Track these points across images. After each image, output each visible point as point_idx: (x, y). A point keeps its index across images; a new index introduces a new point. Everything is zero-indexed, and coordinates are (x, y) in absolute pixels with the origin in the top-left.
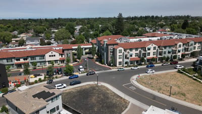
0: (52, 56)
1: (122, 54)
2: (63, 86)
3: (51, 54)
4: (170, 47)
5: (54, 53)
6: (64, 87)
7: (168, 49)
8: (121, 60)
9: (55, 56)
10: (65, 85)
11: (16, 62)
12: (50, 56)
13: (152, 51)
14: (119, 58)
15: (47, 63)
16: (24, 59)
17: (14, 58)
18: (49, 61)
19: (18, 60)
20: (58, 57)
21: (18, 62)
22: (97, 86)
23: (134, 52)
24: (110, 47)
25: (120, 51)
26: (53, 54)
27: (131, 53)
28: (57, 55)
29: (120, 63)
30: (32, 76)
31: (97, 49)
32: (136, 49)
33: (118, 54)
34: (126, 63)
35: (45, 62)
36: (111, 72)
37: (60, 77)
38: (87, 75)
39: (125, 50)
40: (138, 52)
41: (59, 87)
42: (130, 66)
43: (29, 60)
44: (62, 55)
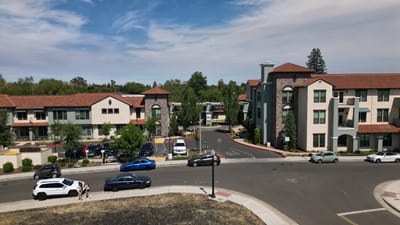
0: (110, 111)
3: (107, 107)
5: (116, 104)
8: (323, 129)
9: (117, 111)
11: (16, 121)
12: (104, 111)
14: (316, 121)
15: (96, 131)
16: (38, 116)
17: (13, 109)
18: (99, 126)
19: (22, 115)
21: (23, 121)
23: (372, 104)
25: (320, 96)
26: (113, 107)
27: (362, 105)
28: (124, 108)
29: (319, 140)
33: (312, 106)
34: (343, 140)
35: (90, 127)
37: (99, 164)
38: (190, 164)
39: (339, 92)
42: (358, 153)
43: (49, 120)
44: (138, 111)
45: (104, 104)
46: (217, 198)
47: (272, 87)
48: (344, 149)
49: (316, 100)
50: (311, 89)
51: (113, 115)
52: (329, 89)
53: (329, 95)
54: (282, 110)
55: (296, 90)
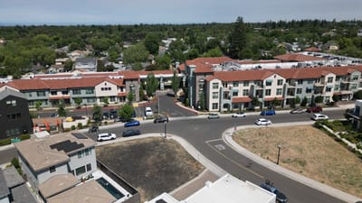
0: (106, 89)
1: (218, 90)
2: (110, 137)
3: (104, 87)
4: (310, 80)
5: (109, 85)
6: (113, 139)
7: (305, 85)
8: (217, 101)
9: (110, 89)
10: (113, 136)
11: (51, 96)
12: (102, 89)
13: (274, 87)
14: (214, 97)
15: (98, 100)
16: (64, 93)
17: (48, 90)
18: (100, 98)
19: (54, 93)
20: (115, 91)
21: (54, 96)
22: (164, 140)
23: (241, 88)
24: (198, 78)
25: (216, 86)
26: (107, 86)
27: (235, 89)
28: (114, 87)
29: (215, 106)
30: (70, 118)
31: (184, 80)
32: (246, 83)
33: (211, 90)
34: (226, 106)
35: (95, 98)
36: (195, 120)
37: (111, 123)
38: (155, 122)
39: (225, 84)
40: (248, 88)
41: (104, 138)
42: (232, 112)
43: (70, 95)
44: (122, 88)
45: (102, 85)
46: (167, 138)
47: (194, 79)
48: (226, 110)
49: (214, 87)
50: (211, 82)
51: (108, 91)
52: (220, 82)
53: (220, 85)
54: (199, 91)
55: (205, 81)
